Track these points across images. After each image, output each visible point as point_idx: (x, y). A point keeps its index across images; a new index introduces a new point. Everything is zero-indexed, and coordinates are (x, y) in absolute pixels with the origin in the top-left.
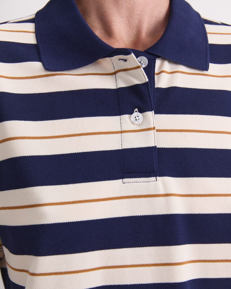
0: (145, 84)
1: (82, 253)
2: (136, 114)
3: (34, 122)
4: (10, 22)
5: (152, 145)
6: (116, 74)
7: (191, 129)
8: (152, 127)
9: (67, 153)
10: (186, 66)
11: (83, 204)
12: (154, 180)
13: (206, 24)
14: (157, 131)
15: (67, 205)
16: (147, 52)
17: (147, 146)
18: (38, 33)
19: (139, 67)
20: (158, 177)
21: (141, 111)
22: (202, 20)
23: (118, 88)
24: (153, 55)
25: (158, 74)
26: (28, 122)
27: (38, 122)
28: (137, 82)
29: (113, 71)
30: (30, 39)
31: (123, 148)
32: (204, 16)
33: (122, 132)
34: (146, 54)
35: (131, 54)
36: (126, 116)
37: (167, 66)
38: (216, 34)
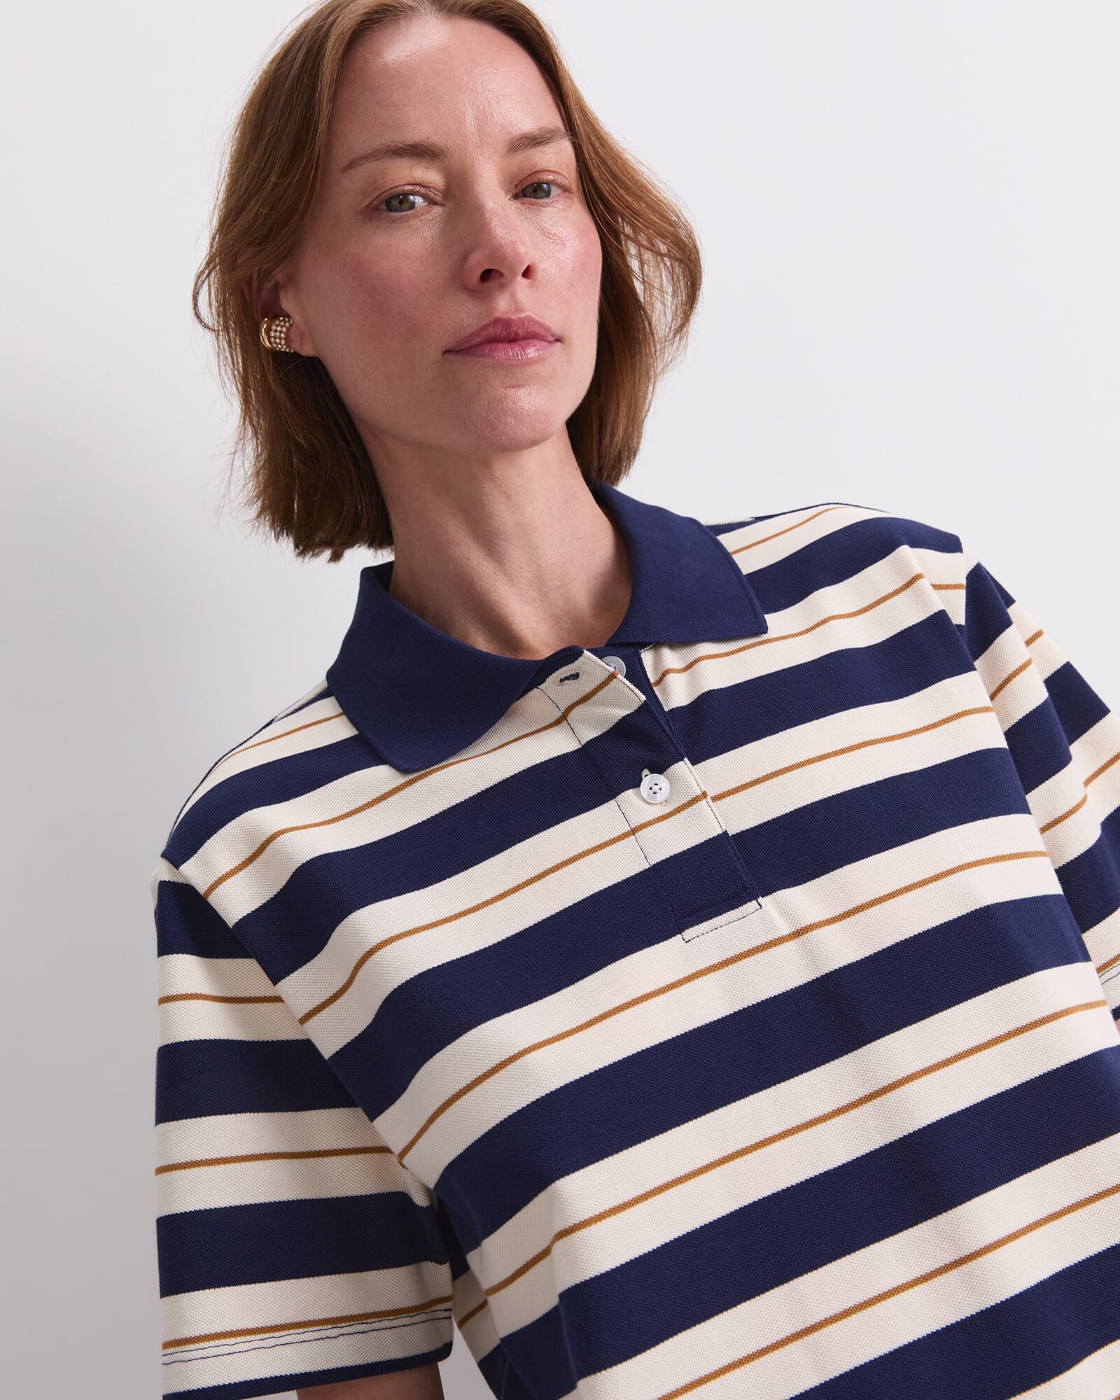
0: (643, 708)
1: (656, 1137)
2: (648, 779)
3: (422, 891)
4: (279, 717)
5: (716, 831)
6: (568, 718)
7: (786, 765)
8: (699, 793)
9: (526, 926)
10: (714, 642)
11: (613, 1018)
12: (755, 909)
13: (718, 535)
14: (716, 799)
15: (576, 1036)
16: (612, 645)
17: (706, 838)
18: (350, 711)
19: (612, 676)
20: (761, 898)
21: (659, 769)
22: (707, 529)
23: (583, 744)
24: (629, 645)
25: (658, 682)
26: (408, 895)
27: (430, 888)
28: (622, 713)
29: (559, 714)
30: (340, 730)
31: (653, 863)
32: (706, 519)
33: (634, 831)
34: (612, 649)
35: (583, 652)
36: (629, 794)
37: (671, 658)
38: (750, 546)
